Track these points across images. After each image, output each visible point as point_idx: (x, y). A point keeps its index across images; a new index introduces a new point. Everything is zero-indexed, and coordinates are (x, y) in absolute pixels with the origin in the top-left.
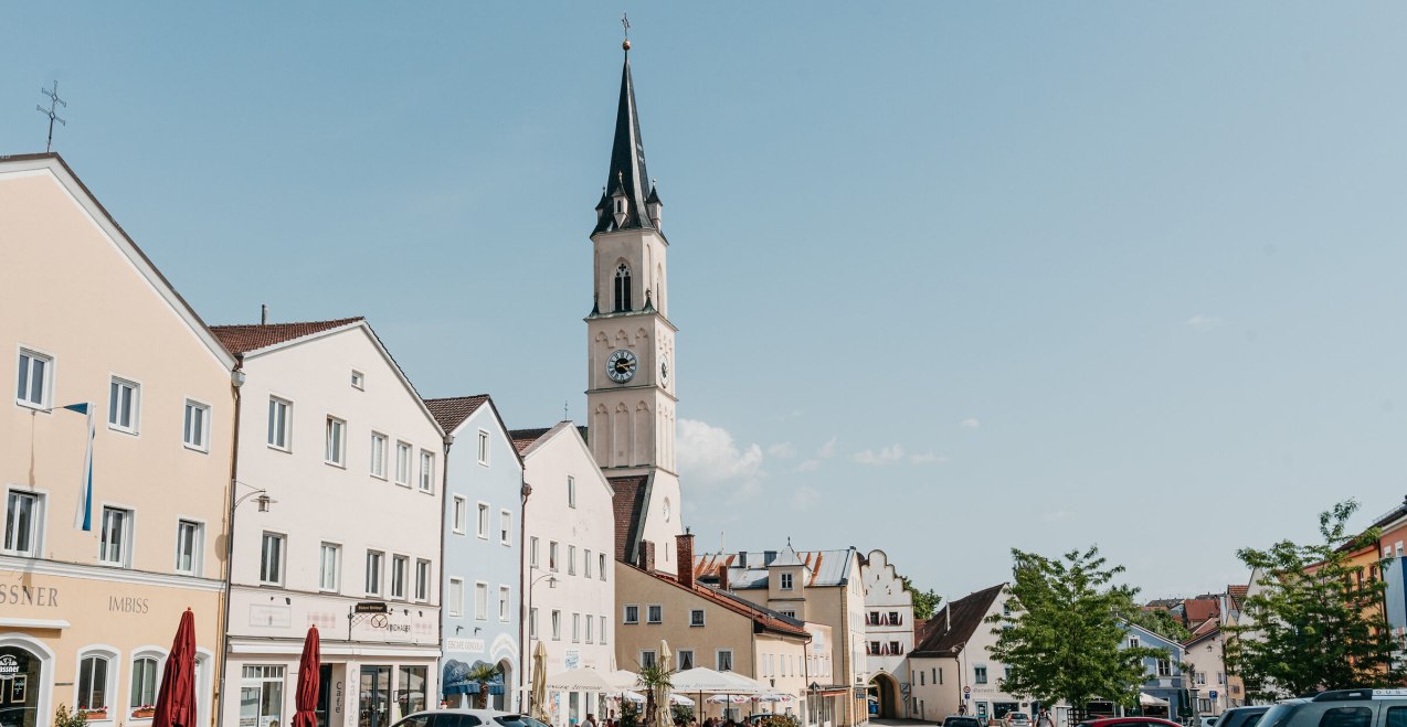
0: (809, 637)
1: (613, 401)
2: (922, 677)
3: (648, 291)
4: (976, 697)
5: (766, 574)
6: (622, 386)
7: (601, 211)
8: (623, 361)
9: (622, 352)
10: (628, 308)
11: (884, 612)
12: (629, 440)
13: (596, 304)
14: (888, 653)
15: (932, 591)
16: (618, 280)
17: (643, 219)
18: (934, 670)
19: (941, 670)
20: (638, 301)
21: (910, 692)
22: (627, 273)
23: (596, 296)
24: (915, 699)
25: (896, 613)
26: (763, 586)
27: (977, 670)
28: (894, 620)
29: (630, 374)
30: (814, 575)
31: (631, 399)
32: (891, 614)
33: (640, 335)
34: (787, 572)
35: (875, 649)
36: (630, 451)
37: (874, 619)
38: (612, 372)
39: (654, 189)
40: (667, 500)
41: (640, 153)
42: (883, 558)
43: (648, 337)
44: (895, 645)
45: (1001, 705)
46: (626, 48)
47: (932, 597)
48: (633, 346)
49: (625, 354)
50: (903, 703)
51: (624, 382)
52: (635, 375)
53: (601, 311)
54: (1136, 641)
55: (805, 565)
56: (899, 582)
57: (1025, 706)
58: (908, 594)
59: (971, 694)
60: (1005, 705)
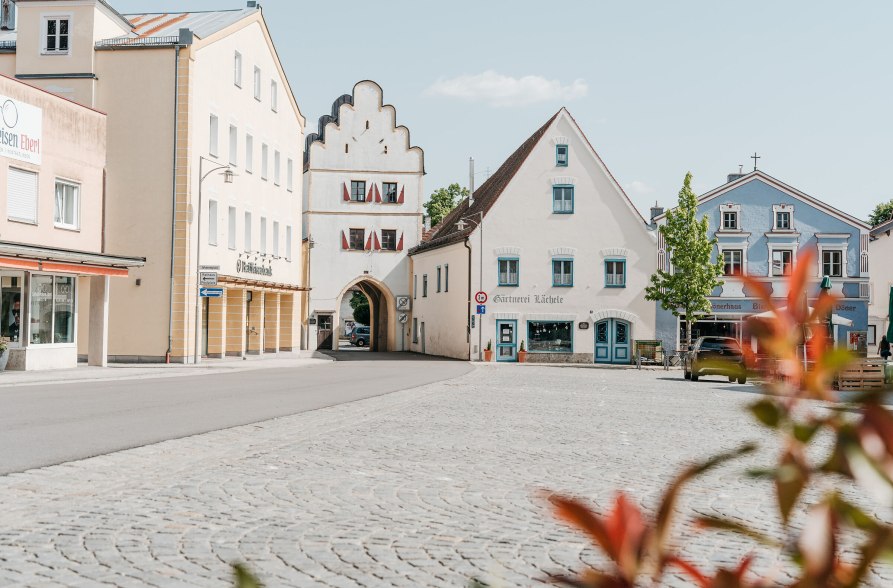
2: (425, 283)
4: (497, 310)
11: (374, 181)
14: (376, 247)
18: (439, 270)
19: (447, 267)
21: (411, 310)
24: (416, 319)
25: (395, 184)
27: (502, 263)
28: (391, 193)
32: (386, 184)
34: (57, 16)
35: (356, 241)
37: (359, 192)
42: (377, 95)
44: (389, 234)
45: (541, 325)
50: (399, 328)
54: (787, 215)
56: (401, 134)
57: (584, 326)
58: (415, 155)
59: (488, 304)
60: (549, 325)
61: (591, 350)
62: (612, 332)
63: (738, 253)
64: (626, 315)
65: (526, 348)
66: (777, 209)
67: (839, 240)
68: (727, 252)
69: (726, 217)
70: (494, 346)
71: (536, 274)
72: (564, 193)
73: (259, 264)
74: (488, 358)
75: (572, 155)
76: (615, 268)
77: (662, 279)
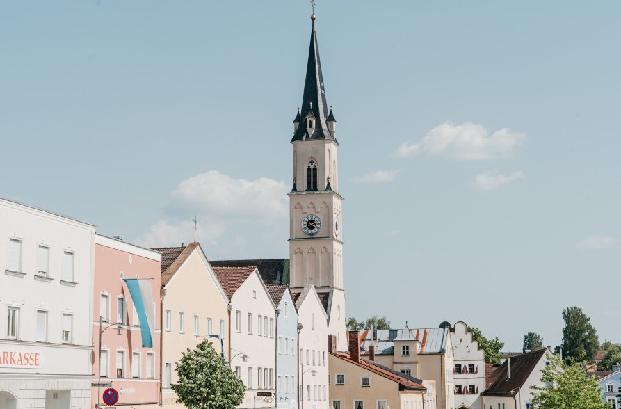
0: (424, 389)
1: (306, 246)
3: (328, 179)
5: (390, 345)
6: (312, 237)
7: (298, 124)
8: (312, 221)
9: (312, 216)
10: (316, 189)
11: (465, 364)
12: (316, 270)
13: (295, 185)
14: (467, 392)
15: (497, 338)
16: (309, 170)
17: (326, 133)
18: (499, 405)
19: (504, 405)
20: (322, 184)
22: (315, 166)
23: (295, 179)
25: (473, 365)
26: (390, 353)
27: (528, 405)
28: (472, 369)
29: (317, 230)
30: (423, 346)
31: (317, 245)
32: (470, 366)
33: (324, 206)
34: (406, 345)
35: (459, 390)
36: (317, 277)
37: (458, 369)
38: (305, 228)
39: (331, 112)
40: (339, 306)
41: (323, 88)
42: (464, 326)
43: (329, 208)
44: (472, 387)
46: (313, 19)
47: (497, 344)
48: (318, 212)
49: (314, 217)
51: (313, 234)
52: (320, 231)
53: (298, 189)
55: (417, 340)
56: (475, 344)
58: (481, 352)
63: (614, 400)
68: (609, 400)
69: (609, 387)
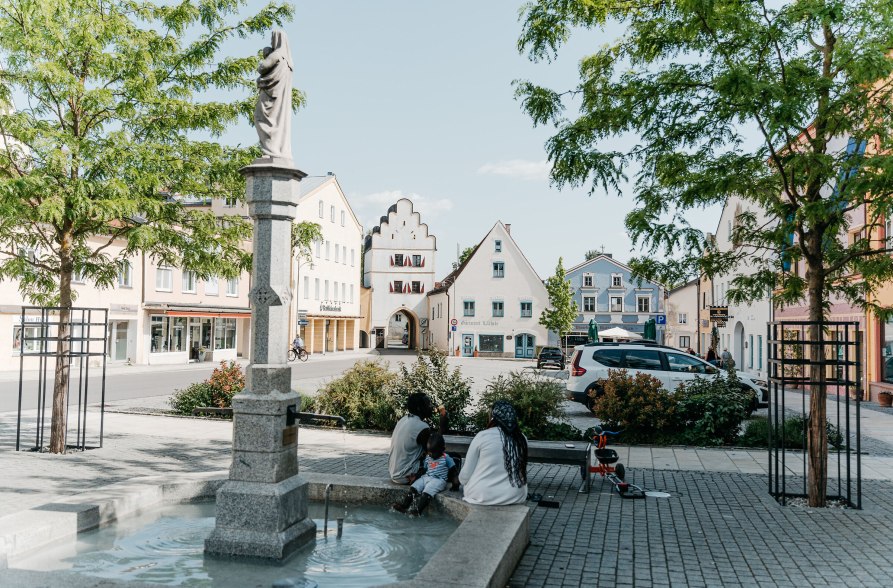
2: (433, 312)
4: (463, 329)
11: (407, 255)
14: (409, 291)
18: (439, 306)
19: (442, 305)
21: (429, 326)
24: (430, 332)
28: (417, 261)
32: (415, 257)
35: (398, 288)
37: (399, 260)
44: (416, 284)
45: (487, 337)
50: (421, 335)
54: (619, 279)
56: (423, 228)
57: (509, 338)
58: (431, 240)
59: (458, 327)
60: (491, 337)
61: (513, 350)
62: (525, 341)
63: (593, 299)
64: (532, 332)
65: (478, 349)
66: (613, 275)
67: (647, 292)
68: (586, 298)
69: (586, 279)
70: (461, 348)
71: (484, 309)
72: (498, 267)
73: (333, 306)
74: (458, 355)
75: (503, 246)
76: (526, 307)
77: (546, 313)
